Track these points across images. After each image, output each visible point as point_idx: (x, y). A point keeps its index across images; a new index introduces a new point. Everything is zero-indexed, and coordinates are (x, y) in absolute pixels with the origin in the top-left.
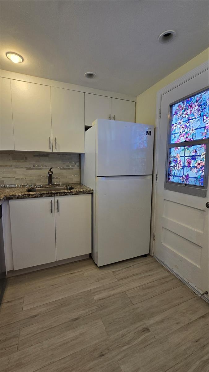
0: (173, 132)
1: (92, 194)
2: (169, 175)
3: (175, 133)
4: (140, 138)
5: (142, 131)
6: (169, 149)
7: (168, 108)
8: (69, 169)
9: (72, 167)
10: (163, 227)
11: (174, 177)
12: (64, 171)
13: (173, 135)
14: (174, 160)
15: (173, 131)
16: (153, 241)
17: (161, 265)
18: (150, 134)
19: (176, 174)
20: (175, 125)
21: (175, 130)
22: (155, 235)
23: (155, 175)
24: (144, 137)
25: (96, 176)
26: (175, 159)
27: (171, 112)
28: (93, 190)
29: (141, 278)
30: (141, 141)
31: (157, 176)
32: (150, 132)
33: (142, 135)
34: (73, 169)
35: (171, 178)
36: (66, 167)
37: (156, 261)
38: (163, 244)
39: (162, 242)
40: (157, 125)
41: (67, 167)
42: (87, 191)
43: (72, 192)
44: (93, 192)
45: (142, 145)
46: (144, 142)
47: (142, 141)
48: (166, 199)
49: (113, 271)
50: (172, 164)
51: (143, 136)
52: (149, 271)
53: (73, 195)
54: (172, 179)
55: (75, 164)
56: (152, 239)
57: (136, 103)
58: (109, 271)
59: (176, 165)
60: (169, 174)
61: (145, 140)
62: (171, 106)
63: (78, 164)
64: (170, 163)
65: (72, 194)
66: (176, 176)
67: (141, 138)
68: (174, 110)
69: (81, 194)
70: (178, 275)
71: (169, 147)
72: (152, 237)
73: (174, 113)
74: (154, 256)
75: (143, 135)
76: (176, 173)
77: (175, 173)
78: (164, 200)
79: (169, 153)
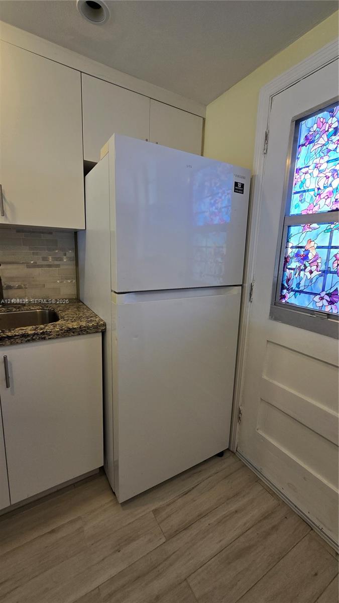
0: (296, 188)
1: (104, 333)
2: (283, 287)
3: (302, 189)
4: (212, 201)
5: (218, 185)
6: (286, 228)
7: (288, 126)
8: (50, 266)
9: (57, 263)
10: (261, 399)
11: (298, 294)
12: (37, 271)
13: (299, 194)
14: (297, 255)
15: (298, 186)
16: (238, 424)
17: (256, 479)
18: (243, 190)
19: (301, 288)
20: (304, 170)
21: (303, 183)
22: (241, 412)
23: (247, 286)
24: (223, 198)
25: (112, 291)
26: (302, 253)
27: (296, 139)
28: (105, 325)
29: (219, 522)
30: (214, 208)
31: (252, 289)
32: (243, 185)
33: (218, 193)
34: (58, 266)
35: (288, 296)
36: (40, 262)
37: (244, 466)
38: (261, 432)
39: (258, 430)
40: (258, 170)
41: (45, 263)
42: (88, 328)
43: (49, 334)
44: (105, 329)
45: (218, 218)
46: (223, 210)
47: (216, 209)
48: (272, 341)
49: (153, 508)
50: (294, 264)
51: (220, 198)
52: (234, 496)
53: (49, 339)
54: (291, 298)
55: (65, 255)
56: (235, 418)
57: (204, 119)
58: (145, 510)
59: (302, 267)
60: (283, 285)
61: (224, 205)
62: (298, 122)
63: (71, 253)
64: (286, 261)
65: (47, 338)
66: (301, 292)
67: (215, 201)
68: (304, 133)
69: (73, 336)
70: (296, 506)
71: (287, 223)
72: (236, 415)
73: (302, 141)
74: (237, 454)
75: (220, 195)
76: (302, 283)
77: (299, 284)
78: (268, 341)
79: (285, 237)
